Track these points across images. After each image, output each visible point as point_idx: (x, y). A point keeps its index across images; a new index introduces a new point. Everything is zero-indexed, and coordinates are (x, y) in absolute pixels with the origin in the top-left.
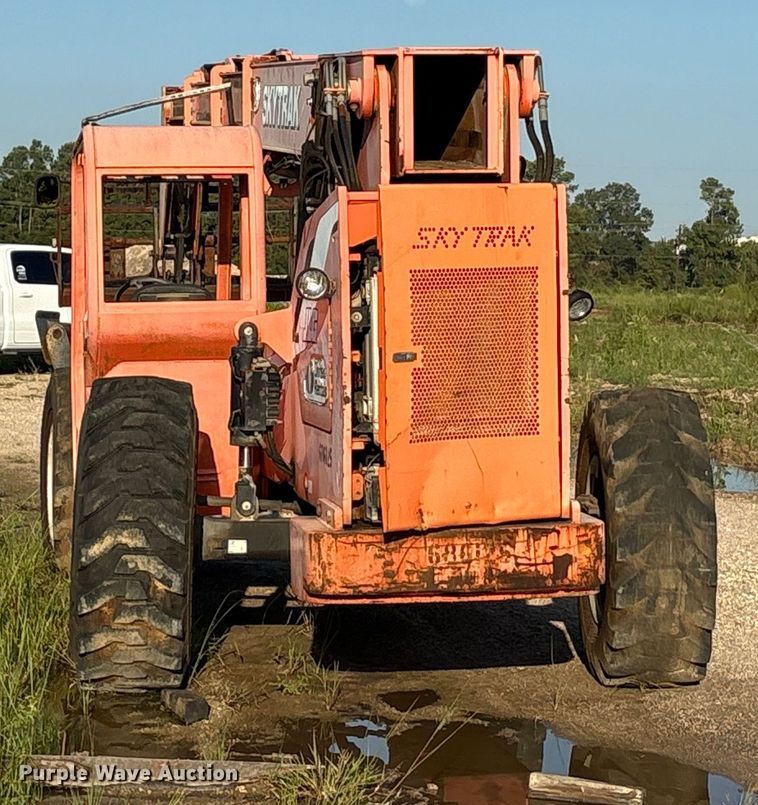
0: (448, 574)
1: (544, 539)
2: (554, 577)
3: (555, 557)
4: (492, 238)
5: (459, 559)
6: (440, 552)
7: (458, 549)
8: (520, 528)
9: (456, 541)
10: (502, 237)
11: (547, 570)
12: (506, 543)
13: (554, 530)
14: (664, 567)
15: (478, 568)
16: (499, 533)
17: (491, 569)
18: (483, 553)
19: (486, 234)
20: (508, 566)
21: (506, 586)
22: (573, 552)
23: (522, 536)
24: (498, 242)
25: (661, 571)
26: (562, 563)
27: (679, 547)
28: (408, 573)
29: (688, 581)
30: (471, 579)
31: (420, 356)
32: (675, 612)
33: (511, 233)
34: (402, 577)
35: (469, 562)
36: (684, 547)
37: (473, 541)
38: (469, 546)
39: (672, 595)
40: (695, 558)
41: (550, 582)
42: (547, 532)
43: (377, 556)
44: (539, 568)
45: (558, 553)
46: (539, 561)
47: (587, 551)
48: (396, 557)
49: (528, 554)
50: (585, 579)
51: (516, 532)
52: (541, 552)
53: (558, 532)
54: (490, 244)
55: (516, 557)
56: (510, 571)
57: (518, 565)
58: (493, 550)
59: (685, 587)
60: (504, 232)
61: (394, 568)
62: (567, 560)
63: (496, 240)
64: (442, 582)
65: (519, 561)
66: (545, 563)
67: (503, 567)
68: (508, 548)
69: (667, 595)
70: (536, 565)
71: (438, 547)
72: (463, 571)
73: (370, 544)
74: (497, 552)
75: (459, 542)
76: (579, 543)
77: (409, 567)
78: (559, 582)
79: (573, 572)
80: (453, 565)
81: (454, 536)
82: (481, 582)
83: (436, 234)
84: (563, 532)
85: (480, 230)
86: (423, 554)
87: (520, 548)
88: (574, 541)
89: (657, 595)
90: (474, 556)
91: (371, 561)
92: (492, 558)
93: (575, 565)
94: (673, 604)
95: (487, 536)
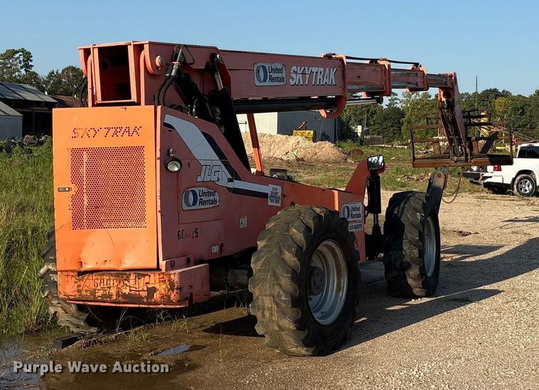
0: (101, 292)
1: (143, 278)
2: (147, 297)
3: (148, 288)
4: (116, 133)
5: (105, 286)
6: (99, 282)
7: (105, 281)
8: (132, 273)
9: (105, 277)
10: (122, 132)
11: (144, 294)
12: (125, 280)
13: (148, 275)
14: (265, 295)
15: (113, 291)
16: (122, 274)
17: (119, 292)
18: (115, 284)
19: (112, 131)
20: (126, 291)
21: (125, 300)
22: (157, 286)
23: (132, 277)
24: (119, 134)
25: (264, 298)
26: (152, 291)
27: (272, 286)
28: (86, 291)
29: (277, 304)
30: (110, 296)
31: (73, 189)
32: (274, 319)
33: (127, 130)
34: (84, 293)
35: (110, 288)
36: (274, 286)
37: (111, 278)
38: (110, 280)
39: (270, 309)
40: (279, 292)
41: (145, 300)
42: (144, 275)
43: (75, 282)
44: (140, 293)
45: (150, 286)
46: (141, 289)
47: (164, 286)
48: (82, 283)
49: (136, 286)
50: (163, 300)
51: (130, 274)
52: (141, 285)
53: (150, 276)
54: (115, 135)
55: (130, 287)
56: (127, 293)
57: (131, 290)
58: (120, 283)
59: (276, 307)
60: (123, 130)
61: (81, 288)
62: (154, 289)
63: (118, 134)
64: (99, 296)
65: (131, 289)
66: (143, 290)
67: (124, 291)
68: (126, 282)
69: (268, 310)
70: (139, 291)
71: (97, 280)
72: (107, 292)
73: (73, 276)
74: (122, 284)
75: (106, 278)
76: (160, 281)
77: (86, 288)
78: (150, 300)
79: (157, 296)
80: (103, 289)
81: (103, 275)
82: (114, 297)
83: (83, 131)
84: (152, 275)
85: (109, 129)
86: (92, 282)
87: (132, 282)
88: (157, 281)
89: (264, 310)
90: (112, 284)
91: (73, 284)
92: (119, 286)
93: (158, 292)
94: (271, 314)
95: (117, 275)
